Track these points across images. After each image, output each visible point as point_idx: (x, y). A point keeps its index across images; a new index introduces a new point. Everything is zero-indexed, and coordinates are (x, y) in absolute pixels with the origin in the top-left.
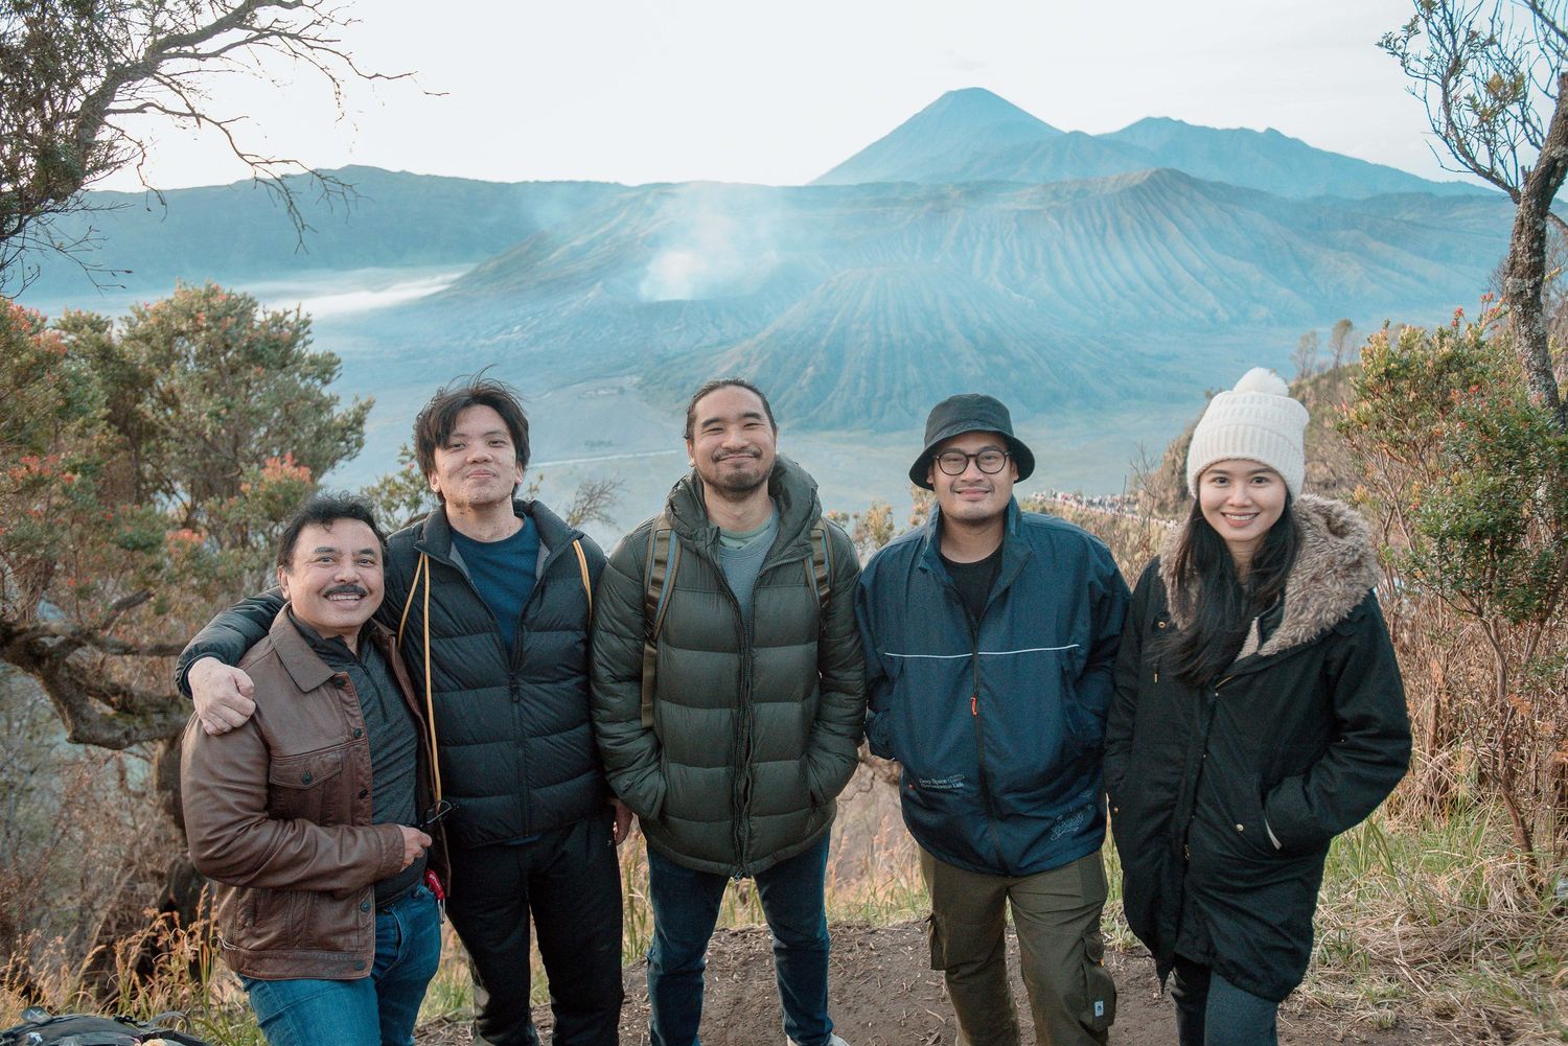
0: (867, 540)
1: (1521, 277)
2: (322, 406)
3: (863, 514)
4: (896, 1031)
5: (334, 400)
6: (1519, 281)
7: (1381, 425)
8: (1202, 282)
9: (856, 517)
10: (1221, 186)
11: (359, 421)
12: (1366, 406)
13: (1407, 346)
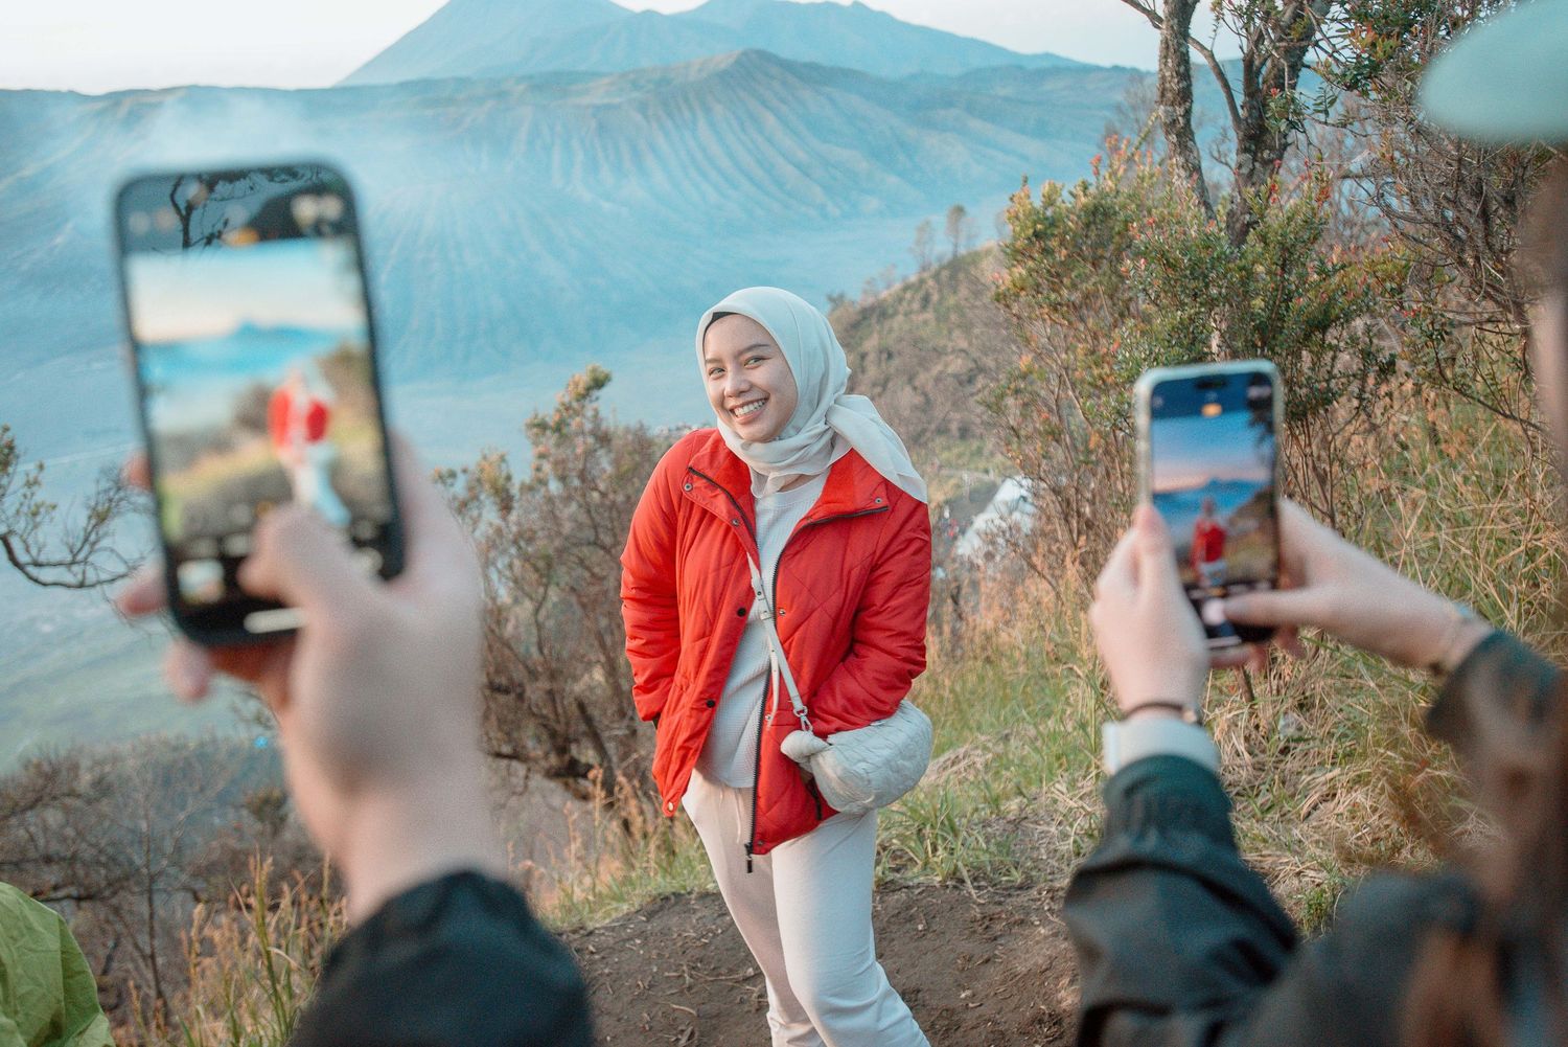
0: (482, 497)
1: (1172, 105)
3: (472, 467)
4: (642, 1037)
6: (1170, 109)
7: (1037, 288)
8: (808, 175)
9: (465, 471)
10: (813, 67)
12: (1020, 271)
13: (1050, 201)
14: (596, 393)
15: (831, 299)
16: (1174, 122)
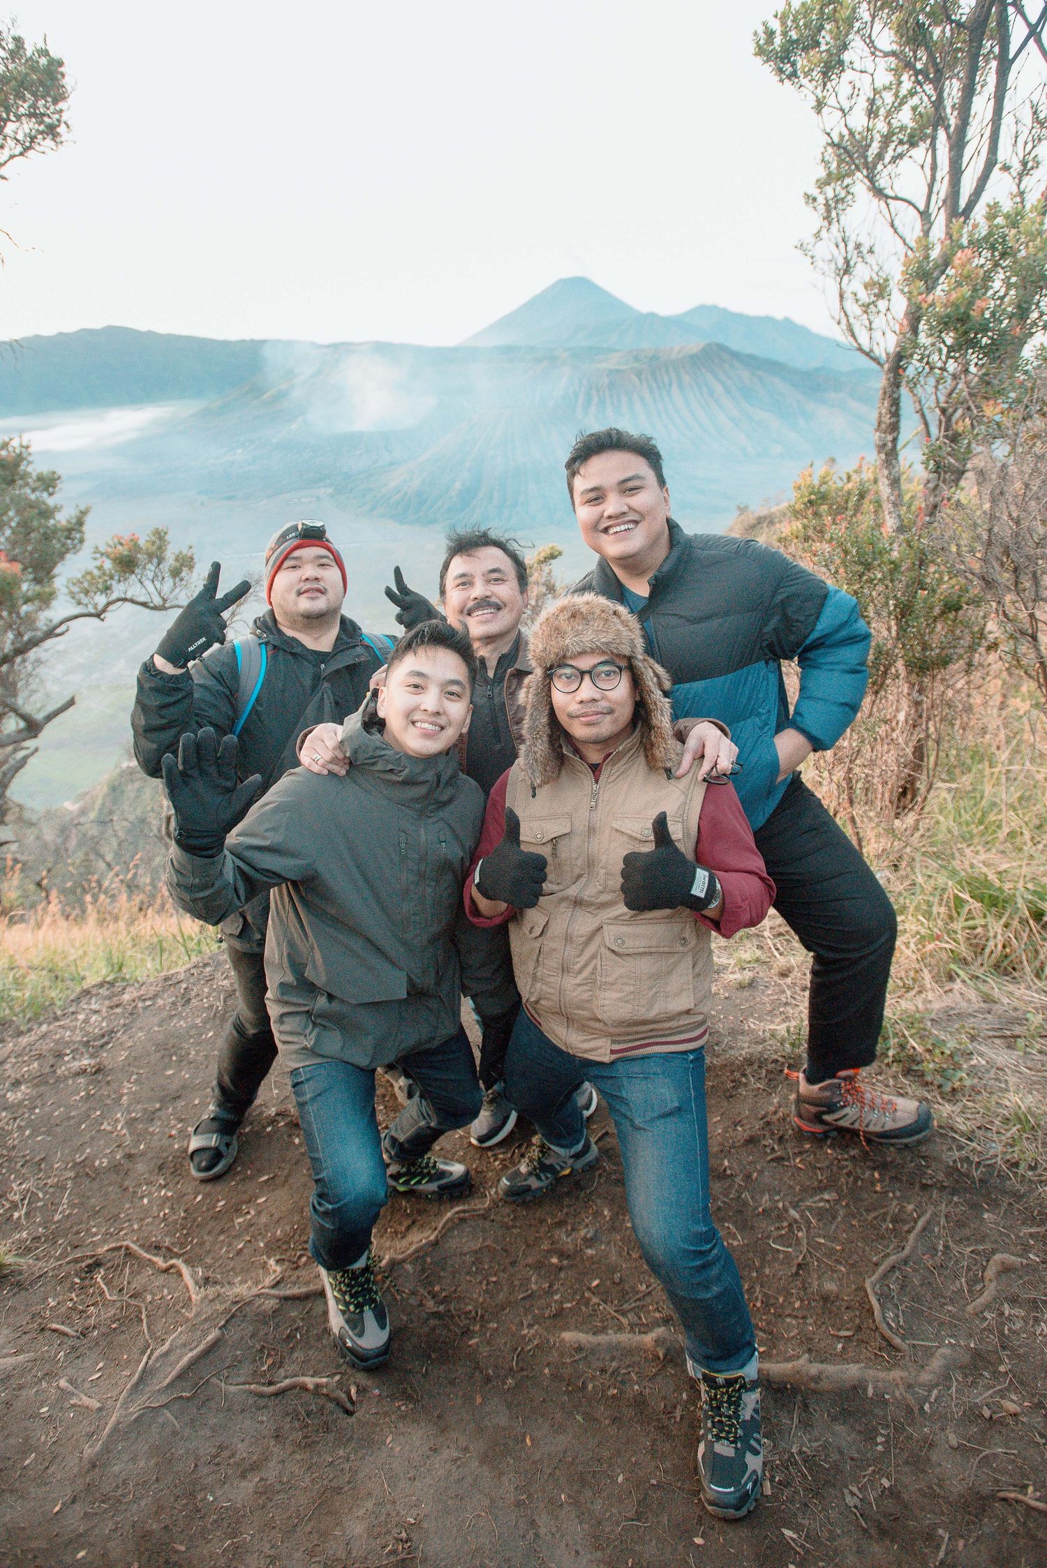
1: (885, 433)
2: (47, 513)
5: (57, 509)
6: (884, 436)
8: (738, 425)
11: (80, 523)
13: (824, 482)
14: (552, 561)
15: (739, 508)
16: (885, 445)
